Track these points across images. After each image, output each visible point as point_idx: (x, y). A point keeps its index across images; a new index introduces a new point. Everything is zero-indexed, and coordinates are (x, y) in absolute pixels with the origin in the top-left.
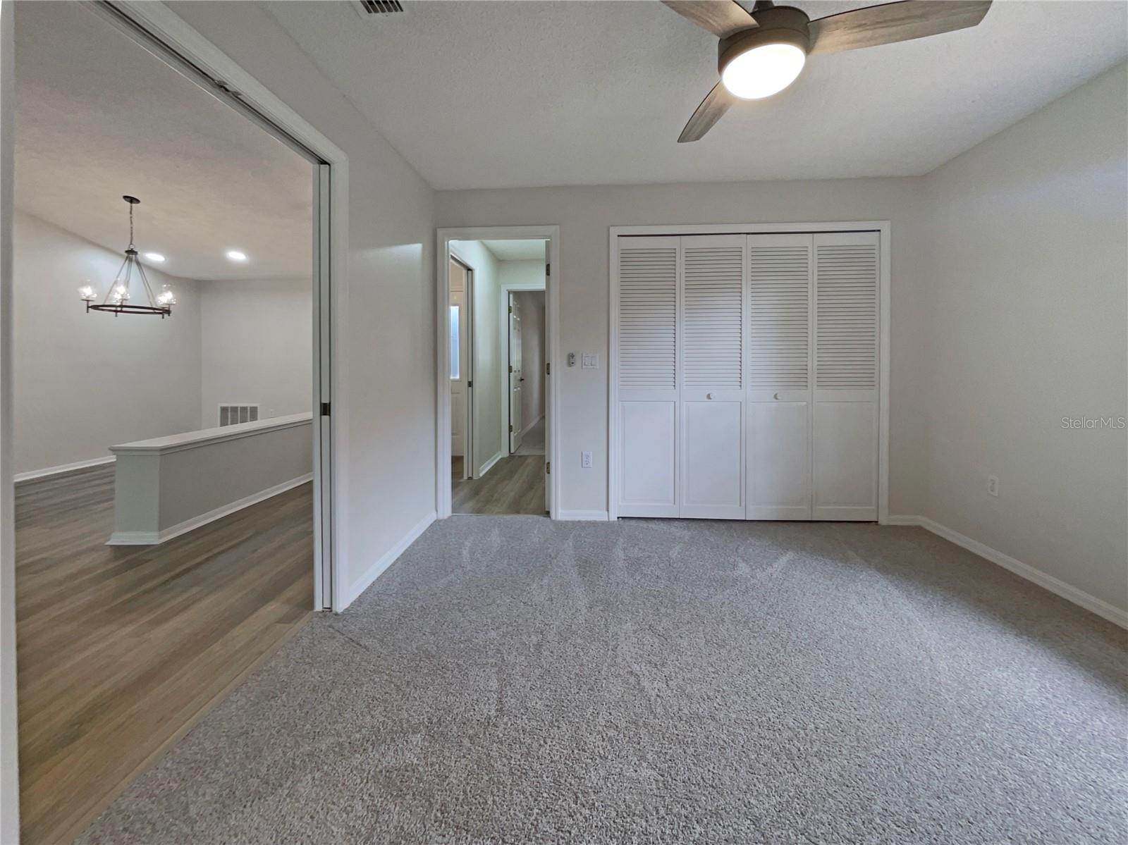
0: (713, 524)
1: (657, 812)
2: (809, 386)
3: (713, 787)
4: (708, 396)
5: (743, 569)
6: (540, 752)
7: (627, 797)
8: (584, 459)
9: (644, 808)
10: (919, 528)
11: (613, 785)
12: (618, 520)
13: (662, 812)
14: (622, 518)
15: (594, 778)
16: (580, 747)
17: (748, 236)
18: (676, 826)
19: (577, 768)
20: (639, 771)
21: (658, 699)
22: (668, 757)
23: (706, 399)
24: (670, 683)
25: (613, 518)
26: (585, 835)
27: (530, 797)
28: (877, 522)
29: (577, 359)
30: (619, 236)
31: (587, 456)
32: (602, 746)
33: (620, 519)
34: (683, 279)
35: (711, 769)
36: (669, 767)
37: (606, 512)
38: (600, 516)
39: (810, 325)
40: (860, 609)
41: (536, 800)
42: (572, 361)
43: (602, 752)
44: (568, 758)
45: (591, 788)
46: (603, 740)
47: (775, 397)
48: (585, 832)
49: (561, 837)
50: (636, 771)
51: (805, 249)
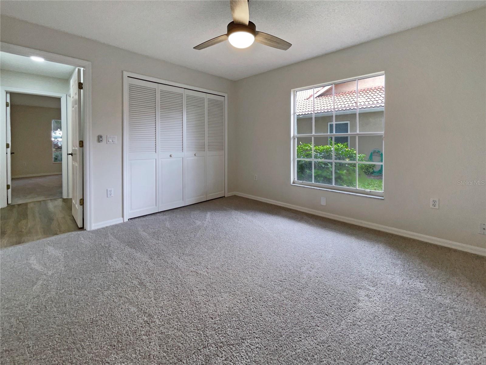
0: (173, 210)
1: (238, 302)
2: (205, 151)
3: (245, 286)
4: (171, 156)
5: (198, 223)
6: (184, 316)
7: (227, 306)
8: (109, 193)
9: (233, 304)
10: (235, 195)
11: (219, 306)
12: (129, 221)
13: (239, 301)
14: (130, 219)
15: (211, 309)
16: (197, 304)
17: (185, 89)
18: (246, 302)
19: (203, 310)
20: (223, 297)
21: (209, 274)
22: (228, 287)
23: (170, 157)
24: (208, 267)
25: (126, 220)
26: (224, 324)
27: (195, 331)
28: (224, 196)
29: (104, 138)
30: (128, 77)
31: (110, 191)
32: (204, 298)
33: (129, 220)
34: (159, 103)
35: (241, 282)
36: (230, 289)
37: (122, 218)
38: (119, 221)
39: (205, 127)
40: (239, 222)
41: (198, 330)
42: (100, 139)
43: (206, 300)
44: (196, 310)
45: (213, 312)
46: (203, 296)
47: (195, 155)
48: (223, 324)
49: (218, 331)
50: (222, 297)
51: (204, 99)
